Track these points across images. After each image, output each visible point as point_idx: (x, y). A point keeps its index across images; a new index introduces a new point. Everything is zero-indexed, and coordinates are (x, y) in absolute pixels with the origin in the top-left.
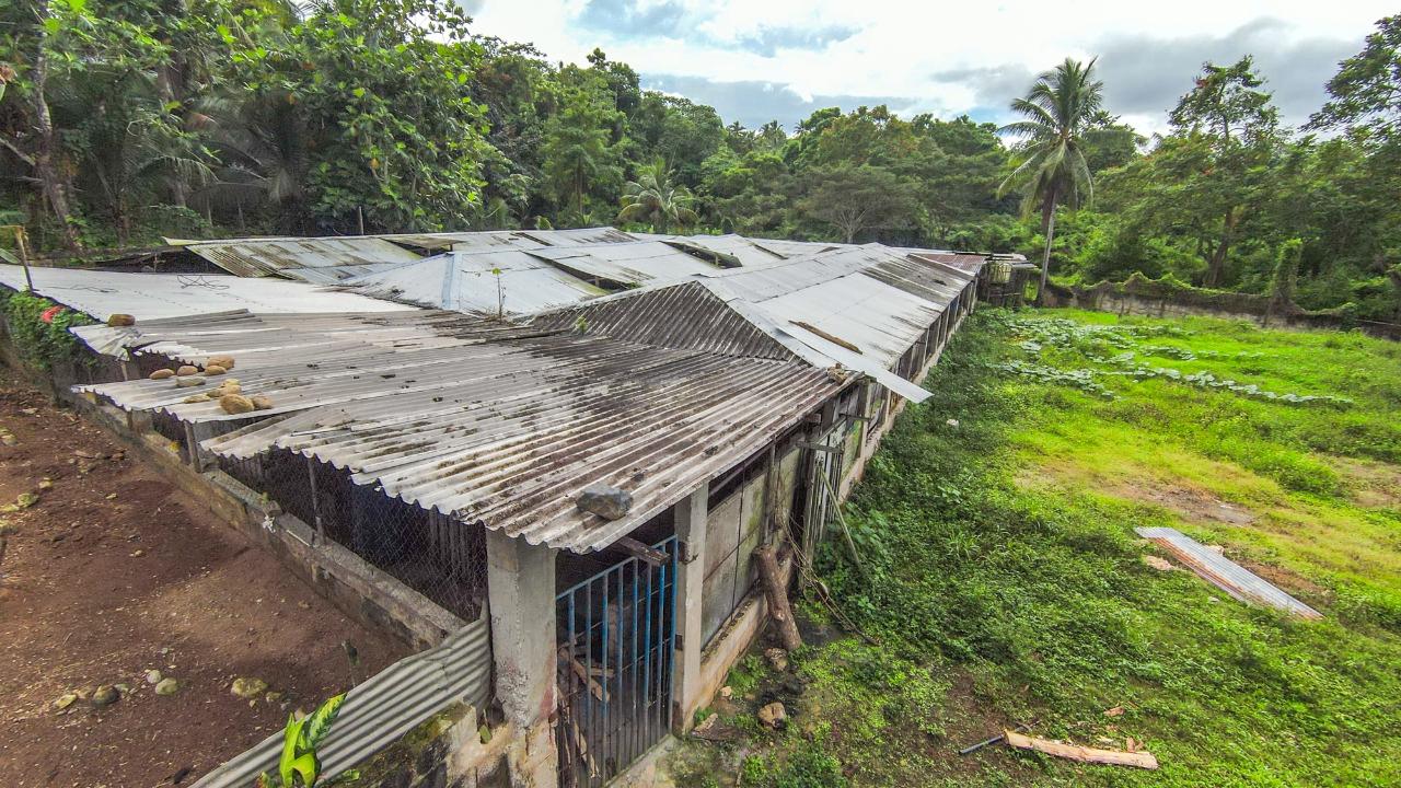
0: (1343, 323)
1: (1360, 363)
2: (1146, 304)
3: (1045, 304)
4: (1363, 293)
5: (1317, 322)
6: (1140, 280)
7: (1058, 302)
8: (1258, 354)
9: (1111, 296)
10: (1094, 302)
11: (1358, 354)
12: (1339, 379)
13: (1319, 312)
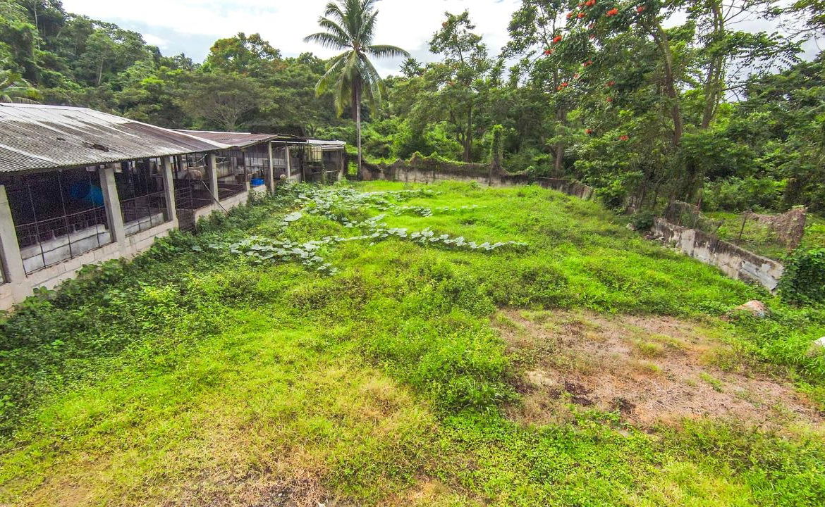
0: (527, 179)
1: (536, 207)
2: (425, 174)
3: (365, 178)
4: (540, 162)
5: (516, 180)
6: (419, 157)
7: (372, 177)
8: (475, 206)
9: (404, 170)
10: (394, 174)
11: (535, 200)
12: (522, 221)
13: (516, 174)
